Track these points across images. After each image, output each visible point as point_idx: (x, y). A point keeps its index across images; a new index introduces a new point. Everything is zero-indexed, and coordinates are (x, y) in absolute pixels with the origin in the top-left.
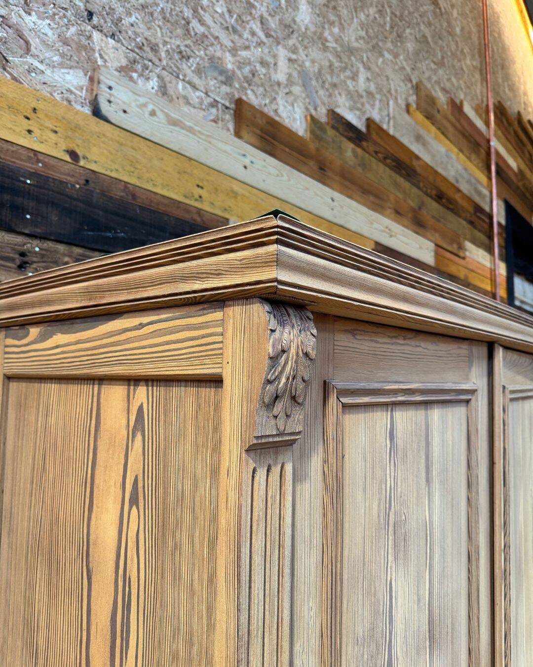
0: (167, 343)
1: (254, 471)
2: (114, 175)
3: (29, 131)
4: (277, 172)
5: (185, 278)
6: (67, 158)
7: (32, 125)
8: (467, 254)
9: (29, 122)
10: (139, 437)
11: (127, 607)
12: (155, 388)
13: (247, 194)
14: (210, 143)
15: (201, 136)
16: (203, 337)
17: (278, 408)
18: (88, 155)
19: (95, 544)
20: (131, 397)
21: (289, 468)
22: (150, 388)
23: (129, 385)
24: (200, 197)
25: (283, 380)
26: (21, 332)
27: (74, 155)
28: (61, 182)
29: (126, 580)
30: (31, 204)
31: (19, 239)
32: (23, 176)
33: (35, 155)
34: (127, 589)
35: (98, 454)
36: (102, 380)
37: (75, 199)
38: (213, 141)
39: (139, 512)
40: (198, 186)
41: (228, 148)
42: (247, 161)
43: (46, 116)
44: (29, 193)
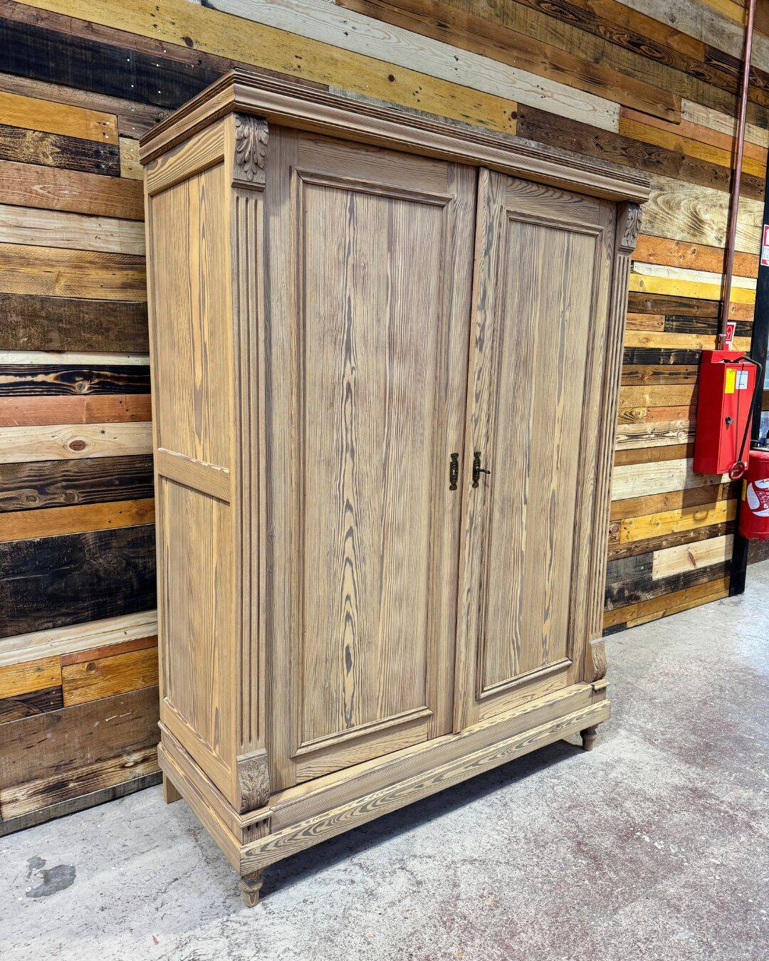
0: (208, 146)
1: (238, 198)
2: (221, 54)
3: (155, 26)
4: (383, 34)
6: (184, 44)
7: (157, 20)
8: (685, 117)
9: (155, 18)
10: (203, 203)
11: (203, 290)
13: (348, 60)
14: (308, 14)
15: (298, 9)
16: (218, 138)
17: (247, 167)
18: (199, 40)
20: (200, 180)
21: (260, 203)
22: (206, 174)
23: (198, 175)
24: (299, 67)
25: (247, 153)
26: (154, 164)
27: (188, 41)
28: (181, 64)
30: (161, 82)
31: (155, 110)
32: (153, 62)
33: (160, 44)
34: (203, 281)
37: (191, 76)
38: (312, 13)
40: (297, 57)
41: (326, 17)
42: (348, 28)
43: (166, 11)
44: (159, 74)
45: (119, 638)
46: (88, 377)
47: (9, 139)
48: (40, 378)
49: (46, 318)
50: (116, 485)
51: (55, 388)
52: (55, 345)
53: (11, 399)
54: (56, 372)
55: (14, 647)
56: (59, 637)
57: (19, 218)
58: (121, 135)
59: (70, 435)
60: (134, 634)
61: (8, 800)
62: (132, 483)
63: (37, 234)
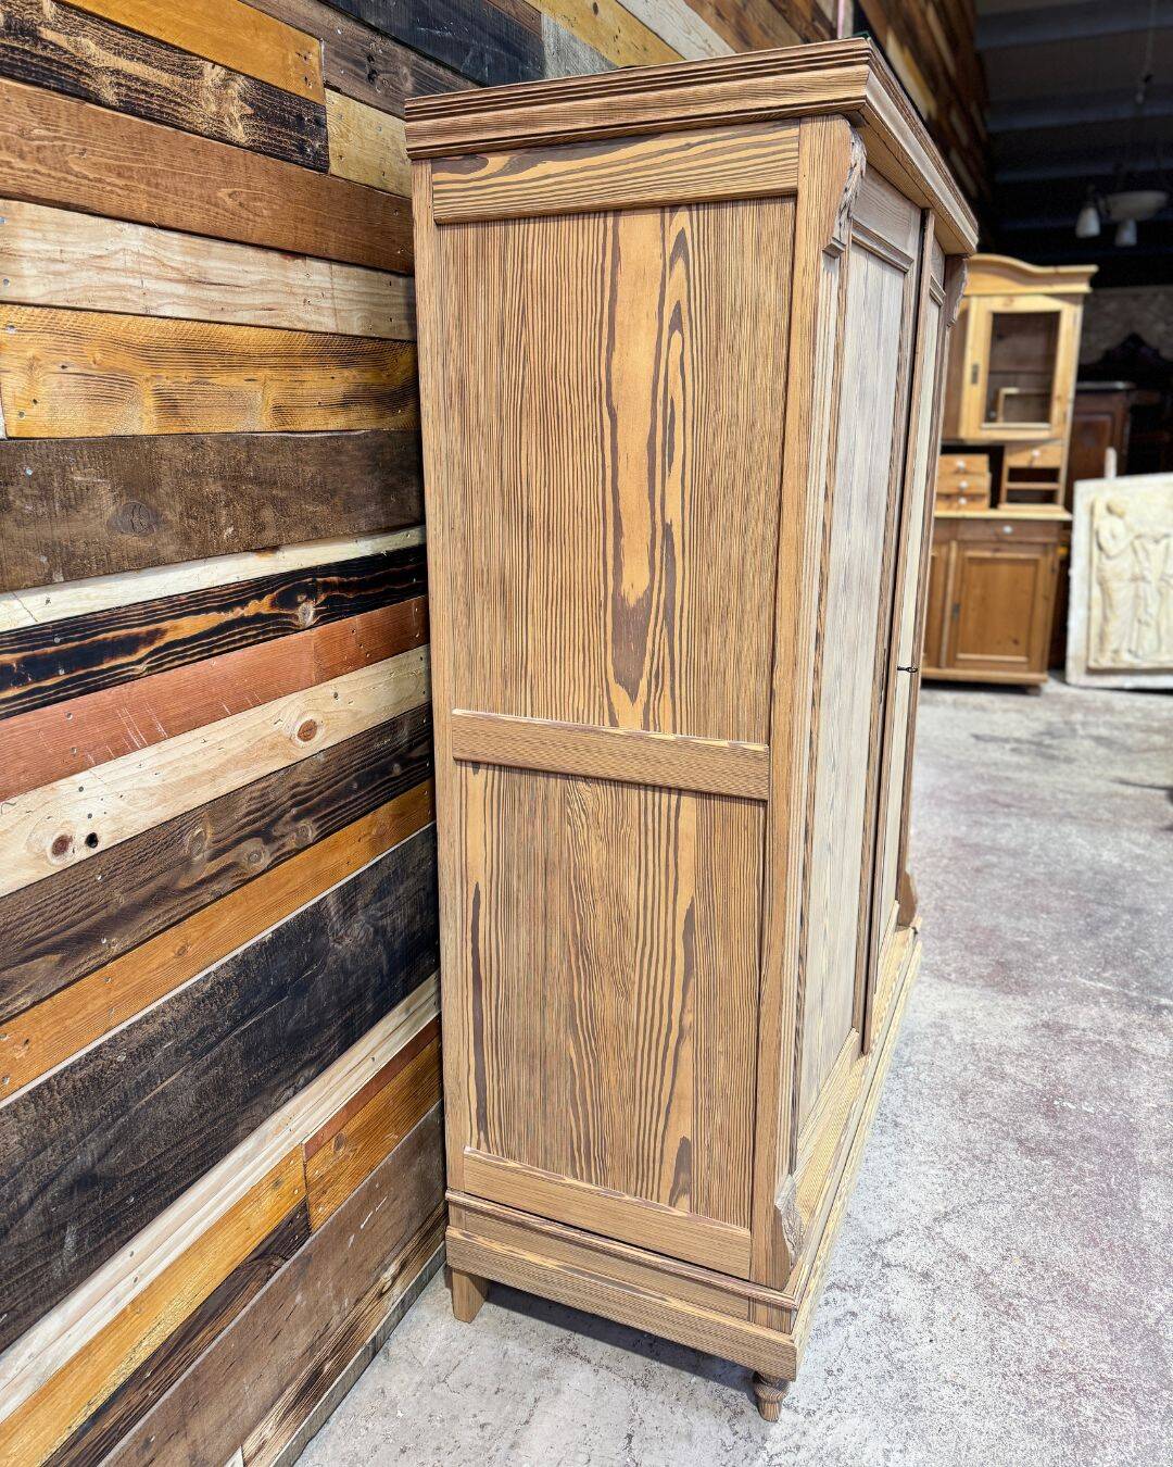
0: (726, 162)
5: (756, 95)
10: (680, 264)
11: (670, 427)
12: (701, 212)
16: (774, 153)
19: (621, 381)
20: (667, 224)
22: (695, 213)
23: (663, 212)
29: (668, 403)
31: (366, 35)
34: (669, 411)
35: (619, 291)
36: (618, 210)
39: (683, 335)
45: (367, 1073)
46: (311, 593)
47: (179, 79)
48: (253, 608)
49: (255, 480)
50: (356, 792)
51: (273, 624)
52: (269, 536)
53: (214, 662)
54: (272, 592)
55: (246, 1159)
56: (298, 1109)
57: (201, 263)
58: (327, 85)
59: (297, 713)
60: (385, 1054)
61: (254, 1452)
62: (372, 781)
63: (229, 298)
